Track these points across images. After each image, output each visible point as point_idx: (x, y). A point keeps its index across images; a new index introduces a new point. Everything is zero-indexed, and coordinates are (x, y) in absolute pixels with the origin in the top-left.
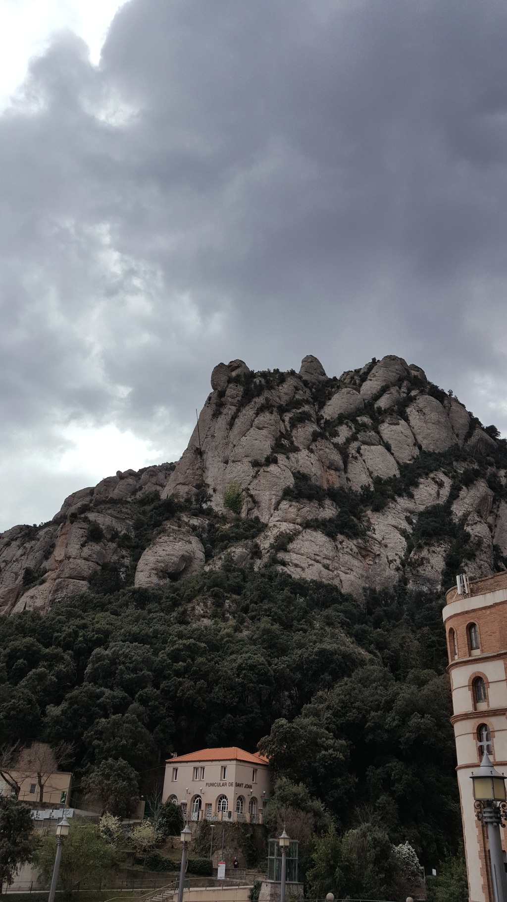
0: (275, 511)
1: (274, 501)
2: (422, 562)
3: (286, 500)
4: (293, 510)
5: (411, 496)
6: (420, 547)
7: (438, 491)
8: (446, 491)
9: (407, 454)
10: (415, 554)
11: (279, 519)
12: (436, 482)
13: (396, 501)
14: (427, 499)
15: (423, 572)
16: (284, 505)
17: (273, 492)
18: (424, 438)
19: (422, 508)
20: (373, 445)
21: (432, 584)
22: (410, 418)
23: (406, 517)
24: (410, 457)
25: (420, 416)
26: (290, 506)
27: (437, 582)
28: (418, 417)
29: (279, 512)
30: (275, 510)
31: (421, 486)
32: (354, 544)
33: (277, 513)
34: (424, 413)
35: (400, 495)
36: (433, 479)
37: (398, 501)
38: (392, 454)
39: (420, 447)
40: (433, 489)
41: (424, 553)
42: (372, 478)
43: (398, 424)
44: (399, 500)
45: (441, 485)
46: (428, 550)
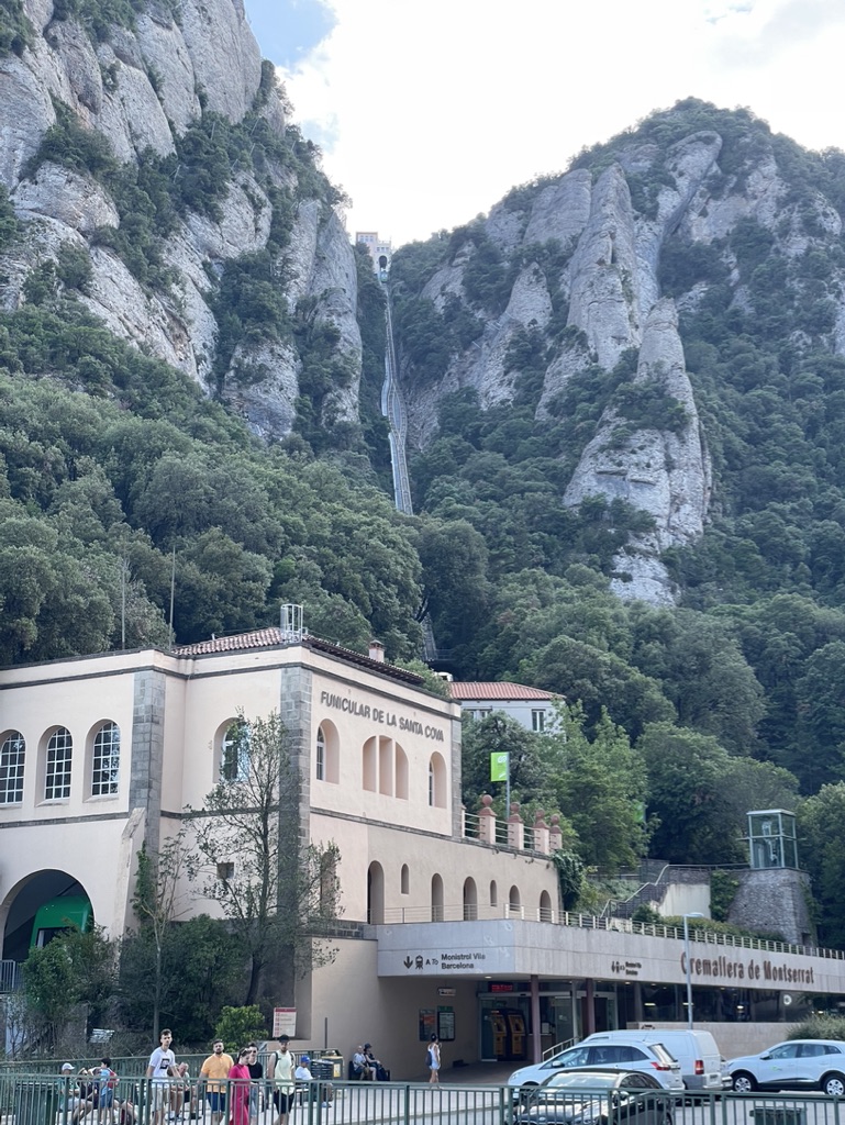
0: (27, 182)
1: (20, 156)
2: (259, 375)
3: (56, 161)
4: (74, 193)
5: (215, 217)
6: (254, 341)
7: (255, 221)
8: (265, 224)
9: (184, 108)
10: (245, 354)
11: (40, 206)
12: (251, 198)
13: (186, 220)
14: (241, 234)
15: (263, 396)
16: (52, 174)
17: (20, 133)
18: (209, 80)
19: (233, 253)
20: (133, 64)
21: (275, 424)
22: (184, 20)
23: (204, 264)
24: (189, 121)
25: (202, 22)
26: (69, 181)
27: (285, 420)
28: (199, 24)
29: (40, 188)
30: (21, 179)
31: (230, 201)
32: (163, 305)
33: (32, 190)
34: (209, 19)
35: (195, 209)
36: (245, 187)
37: (191, 223)
38: (161, 99)
39: (203, 100)
40: (246, 210)
41: (264, 357)
42: (136, 148)
43: (169, 27)
44: (194, 219)
45: (257, 207)
46: (272, 351)
